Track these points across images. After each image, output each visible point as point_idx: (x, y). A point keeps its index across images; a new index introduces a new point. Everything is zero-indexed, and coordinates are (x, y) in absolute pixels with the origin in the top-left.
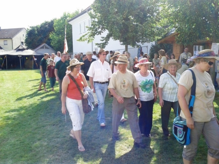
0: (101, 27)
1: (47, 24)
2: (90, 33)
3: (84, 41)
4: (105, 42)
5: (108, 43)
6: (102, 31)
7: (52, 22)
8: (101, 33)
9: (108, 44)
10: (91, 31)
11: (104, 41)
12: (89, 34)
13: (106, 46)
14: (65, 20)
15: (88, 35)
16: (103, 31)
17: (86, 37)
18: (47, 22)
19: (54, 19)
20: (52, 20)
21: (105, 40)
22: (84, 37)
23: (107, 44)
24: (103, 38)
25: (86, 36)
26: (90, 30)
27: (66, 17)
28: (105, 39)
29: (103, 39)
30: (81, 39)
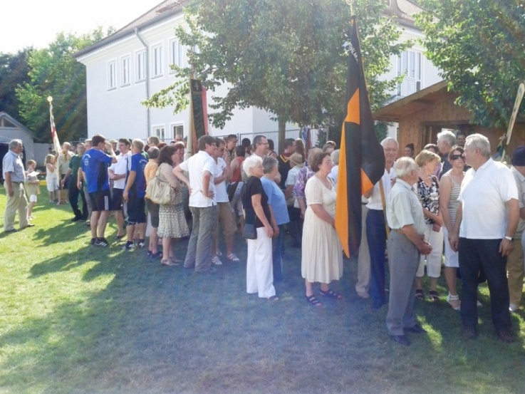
0: (214, 70)
1: (8, 61)
2: (183, 85)
3: (163, 105)
4: (225, 113)
5: (232, 114)
6: (217, 81)
7: (23, 56)
8: (215, 86)
9: (231, 117)
10: (186, 77)
11: (220, 110)
12: (179, 87)
13: (226, 121)
14: (62, 53)
15: (175, 90)
16: (220, 81)
17: (171, 94)
18: (6, 56)
19: (26, 48)
20: (22, 51)
21: (221, 107)
22: (165, 95)
23: (229, 119)
24: (217, 99)
25: (171, 91)
26: (183, 76)
27: (65, 45)
28: (223, 103)
29: (216, 103)
30: (156, 99)
